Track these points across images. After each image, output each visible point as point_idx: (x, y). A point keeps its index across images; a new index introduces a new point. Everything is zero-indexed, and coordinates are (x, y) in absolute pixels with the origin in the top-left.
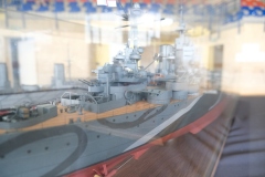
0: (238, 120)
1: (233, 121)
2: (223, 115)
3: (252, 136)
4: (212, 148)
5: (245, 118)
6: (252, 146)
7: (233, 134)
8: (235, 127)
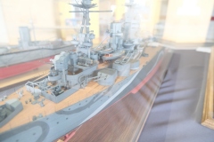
0: (169, 72)
1: (166, 73)
2: (160, 69)
3: (177, 87)
4: (148, 99)
5: (175, 71)
6: (175, 95)
7: (164, 85)
8: (166, 79)
